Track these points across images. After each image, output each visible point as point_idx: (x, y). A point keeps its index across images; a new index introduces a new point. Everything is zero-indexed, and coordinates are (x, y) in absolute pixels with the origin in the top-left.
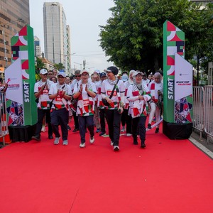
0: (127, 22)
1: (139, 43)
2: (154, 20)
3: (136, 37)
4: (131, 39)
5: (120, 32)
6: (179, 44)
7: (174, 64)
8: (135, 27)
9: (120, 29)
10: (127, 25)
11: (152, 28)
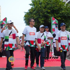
0: (37, 11)
1: (42, 21)
2: (49, 11)
3: (41, 18)
4: (39, 19)
5: (34, 16)
6: (56, 24)
7: (54, 31)
8: (41, 14)
9: (34, 14)
10: (38, 13)
11: (48, 15)
